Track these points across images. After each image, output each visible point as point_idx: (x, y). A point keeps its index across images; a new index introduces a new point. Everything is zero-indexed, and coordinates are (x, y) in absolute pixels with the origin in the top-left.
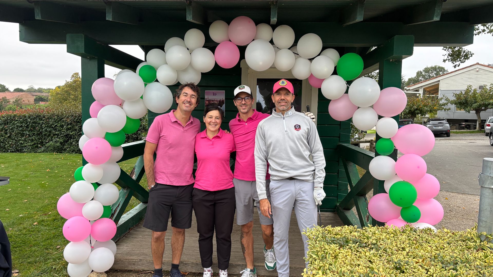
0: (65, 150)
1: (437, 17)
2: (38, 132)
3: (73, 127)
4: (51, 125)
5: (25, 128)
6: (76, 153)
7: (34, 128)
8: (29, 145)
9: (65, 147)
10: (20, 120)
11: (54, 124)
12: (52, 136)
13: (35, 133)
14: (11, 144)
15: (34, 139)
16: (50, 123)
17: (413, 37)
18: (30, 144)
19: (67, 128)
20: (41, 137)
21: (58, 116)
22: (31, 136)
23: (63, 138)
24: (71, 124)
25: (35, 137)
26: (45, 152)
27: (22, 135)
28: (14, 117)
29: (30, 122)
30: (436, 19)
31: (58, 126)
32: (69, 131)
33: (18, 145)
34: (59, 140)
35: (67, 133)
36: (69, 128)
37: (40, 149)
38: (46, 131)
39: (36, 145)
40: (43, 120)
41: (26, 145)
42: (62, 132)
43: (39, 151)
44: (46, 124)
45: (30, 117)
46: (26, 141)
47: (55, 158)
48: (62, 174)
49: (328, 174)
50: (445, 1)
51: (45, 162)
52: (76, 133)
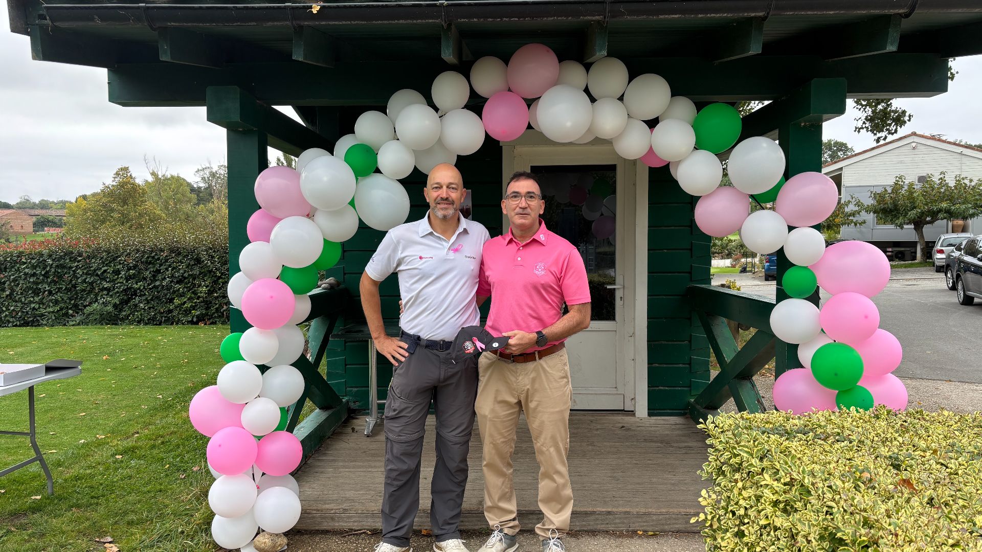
0: (122, 320)
1: (892, 45)
2: (68, 284)
3: (139, 272)
4: (95, 270)
5: (41, 278)
6: (146, 324)
7: (60, 277)
8: (49, 313)
9: (124, 313)
10: (30, 262)
11: (101, 269)
12: (97, 291)
13: (62, 288)
14: (13, 310)
15: (60, 299)
16: (92, 267)
17: (843, 80)
18: (52, 310)
19: (127, 274)
20: (75, 294)
21: (108, 252)
22: (55, 293)
23: (119, 296)
24: (135, 267)
25: (61, 295)
26: (84, 324)
27: (36, 292)
28: (18, 257)
29: (52, 264)
30: (892, 48)
31: (109, 272)
32: (132, 282)
33: (27, 312)
34: (111, 299)
35: (127, 286)
36: (131, 275)
37: (73, 319)
38: (84, 281)
39: (64, 312)
40: (79, 261)
41: (45, 311)
42: (118, 283)
43: (71, 323)
45: (51, 256)
46: (43, 304)
47: (111, 335)
48: (137, 363)
49: (670, 343)
50: (907, 16)
51: (92, 342)
52: (146, 285)
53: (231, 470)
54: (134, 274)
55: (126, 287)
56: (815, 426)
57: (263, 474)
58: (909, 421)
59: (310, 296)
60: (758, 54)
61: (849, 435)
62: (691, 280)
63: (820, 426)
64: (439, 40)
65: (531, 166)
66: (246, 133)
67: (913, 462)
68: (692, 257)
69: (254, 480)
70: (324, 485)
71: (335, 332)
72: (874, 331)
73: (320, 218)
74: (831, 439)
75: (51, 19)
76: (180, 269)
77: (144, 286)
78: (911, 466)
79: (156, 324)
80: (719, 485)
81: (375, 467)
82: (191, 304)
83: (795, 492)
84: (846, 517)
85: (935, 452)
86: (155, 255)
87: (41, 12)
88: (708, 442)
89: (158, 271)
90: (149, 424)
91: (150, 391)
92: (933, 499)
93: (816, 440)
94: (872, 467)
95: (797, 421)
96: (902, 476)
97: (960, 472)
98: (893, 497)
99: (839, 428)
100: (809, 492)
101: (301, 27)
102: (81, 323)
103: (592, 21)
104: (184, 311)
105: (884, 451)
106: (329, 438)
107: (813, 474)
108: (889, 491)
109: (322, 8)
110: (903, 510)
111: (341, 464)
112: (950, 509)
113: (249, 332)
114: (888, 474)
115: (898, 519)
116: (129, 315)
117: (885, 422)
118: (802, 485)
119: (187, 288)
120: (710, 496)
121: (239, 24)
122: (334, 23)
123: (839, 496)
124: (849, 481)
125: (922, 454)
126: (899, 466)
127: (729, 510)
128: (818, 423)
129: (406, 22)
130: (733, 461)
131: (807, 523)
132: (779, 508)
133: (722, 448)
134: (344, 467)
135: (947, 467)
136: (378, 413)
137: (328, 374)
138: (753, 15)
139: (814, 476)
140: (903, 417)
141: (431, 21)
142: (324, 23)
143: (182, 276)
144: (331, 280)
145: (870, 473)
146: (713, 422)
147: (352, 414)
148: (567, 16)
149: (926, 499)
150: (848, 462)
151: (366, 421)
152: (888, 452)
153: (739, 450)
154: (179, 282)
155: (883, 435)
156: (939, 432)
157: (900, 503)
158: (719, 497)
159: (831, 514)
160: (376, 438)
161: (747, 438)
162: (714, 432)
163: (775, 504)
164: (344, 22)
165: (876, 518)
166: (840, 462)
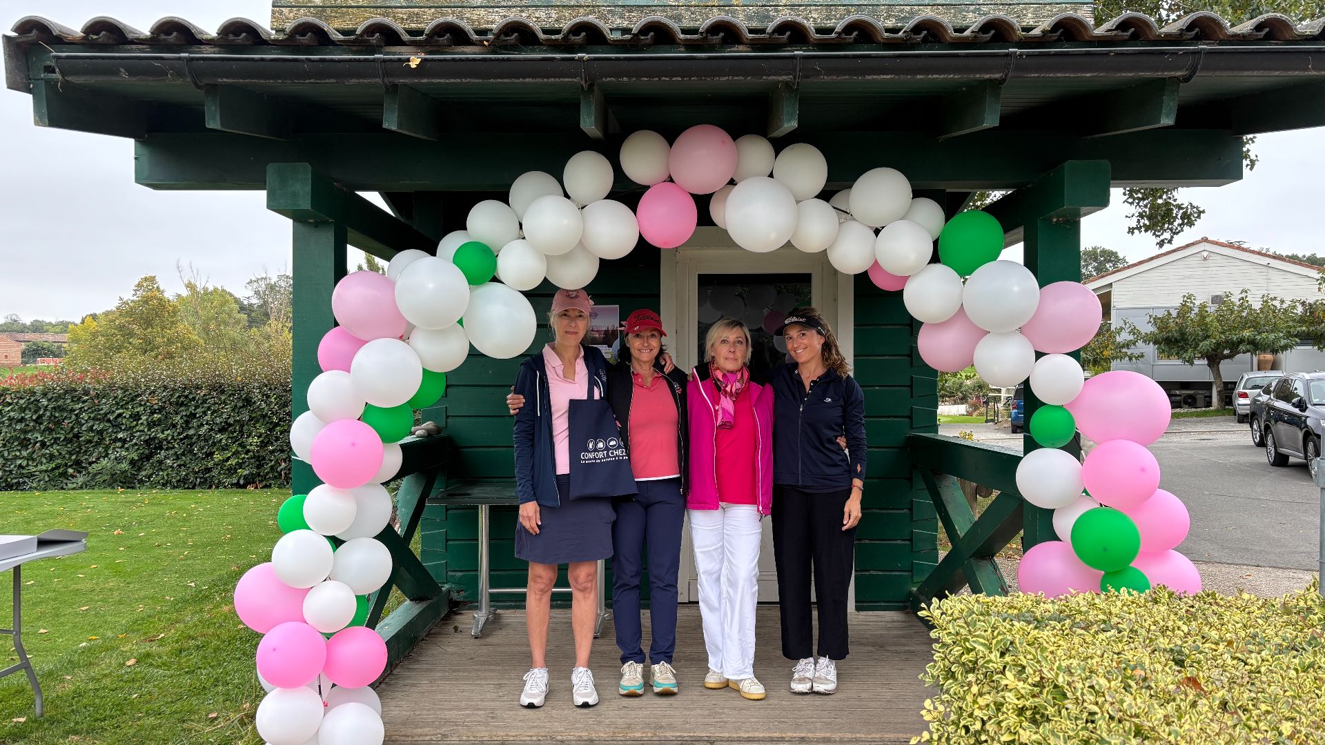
0: (141, 482)
1: (1167, 117)
2: (69, 433)
3: (166, 417)
4: (106, 414)
5: (31, 424)
6: (174, 487)
7: (58, 423)
8: (41, 472)
9: (144, 473)
10: (18, 402)
11: (114, 412)
12: (107, 443)
13: (60, 438)
15: (57, 454)
16: (102, 409)
17: (1106, 164)
18: (45, 469)
19: (150, 420)
20: (77, 447)
21: (125, 389)
22: (49, 446)
23: (138, 449)
24: (161, 410)
25: (58, 447)
26: (88, 487)
27: (24, 444)
29: (47, 407)
30: (1167, 121)
31: (125, 417)
32: (157, 431)
33: (11, 472)
34: (126, 454)
35: (150, 435)
36: (155, 421)
37: (73, 480)
38: (91, 429)
39: (61, 470)
40: (84, 402)
41: (35, 469)
42: (137, 432)
43: (70, 486)
44: (90, 411)
45: (47, 394)
46: (33, 460)
47: (125, 502)
48: (160, 539)
49: (885, 511)
50: (1187, 79)
51: (100, 511)
52: (176, 434)
53: (288, 681)
54: (159, 420)
55: (147, 437)
56: (1074, 612)
57: (334, 685)
58: (1197, 606)
59: (401, 445)
60: (995, 128)
61: (1119, 623)
62: (912, 428)
63: (1080, 612)
64: (577, 107)
65: (700, 276)
66: (318, 224)
67: (1201, 657)
68: (912, 397)
69: (320, 693)
70: (416, 703)
71: (433, 494)
72: (1154, 491)
73: (418, 339)
74: (1095, 628)
75: (62, 73)
76: (222, 413)
77: (173, 436)
78: (1199, 662)
79: (188, 488)
80: (947, 692)
81: (485, 678)
82: (237, 460)
83: (1047, 695)
84: (1112, 726)
85: (1230, 643)
86: (190, 393)
87: (48, 63)
88: (933, 634)
89: (193, 416)
90: (177, 622)
91: (178, 578)
92: (1227, 703)
93: (1074, 629)
94: (1147, 663)
95: (1050, 605)
96: (1186, 674)
97: (1263, 669)
98: (1174, 700)
99: (1104, 613)
100: (1065, 696)
101: (395, 86)
102: (84, 486)
103: (780, 82)
104: (228, 469)
105: (1163, 642)
106: (423, 640)
107: (1070, 671)
108: (1169, 692)
109: (424, 61)
110: (1187, 716)
111: (440, 674)
112: (1248, 715)
113: (317, 492)
114: (1169, 671)
115: (1181, 727)
116: (151, 475)
117: (1165, 607)
118: (1056, 686)
119: (231, 438)
120: (936, 708)
121: (312, 81)
122: (438, 80)
123: (1103, 699)
124: (1117, 679)
125: (1214, 646)
126: (1183, 661)
127: (961, 725)
128: (1077, 608)
129: (534, 80)
130: (965, 658)
131: (1061, 734)
132: (1025, 718)
133: (950, 641)
134: (442, 678)
135: (1246, 664)
136: (491, 606)
137: (423, 552)
138: (987, 76)
139: (1071, 674)
140: (1190, 602)
141: (566, 80)
142: (425, 81)
143: (226, 422)
144: (429, 425)
145: (1145, 670)
146: (939, 608)
147: (455, 607)
148: (746, 75)
149: (1217, 702)
150: (1116, 656)
151: (474, 617)
152: (1168, 644)
153: (973, 641)
154: (222, 431)
155: (1162, 623)
156: (1236, 619)
157: (1183, 708)
158: (948, 710)
159: (1093, 722)
160: (487, 640)
161: (983, 626)
162: (941, 621)
163: (1021, 711)
164: (452, 81)
165: (1151, 725)
166: (1106, 655)
